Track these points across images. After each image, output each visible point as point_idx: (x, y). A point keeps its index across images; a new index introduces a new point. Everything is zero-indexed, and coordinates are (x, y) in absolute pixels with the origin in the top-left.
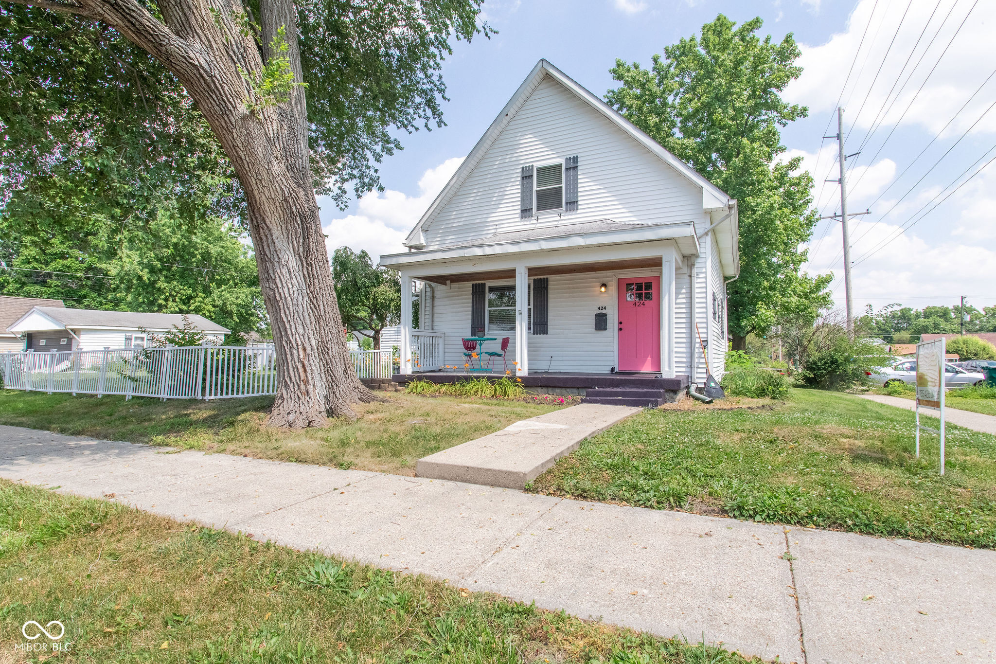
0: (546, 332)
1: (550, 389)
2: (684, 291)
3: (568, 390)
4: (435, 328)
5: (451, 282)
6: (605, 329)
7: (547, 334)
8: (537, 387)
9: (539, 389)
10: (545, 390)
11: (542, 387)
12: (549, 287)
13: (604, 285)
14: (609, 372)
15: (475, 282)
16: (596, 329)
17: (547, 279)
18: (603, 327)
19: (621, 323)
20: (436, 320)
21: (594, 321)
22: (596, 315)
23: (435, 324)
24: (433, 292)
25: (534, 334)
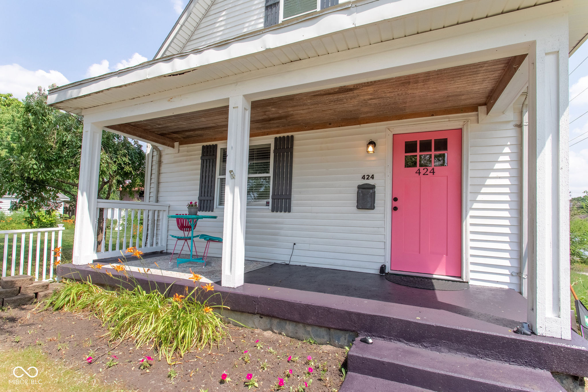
0: (288, 209)
1: (275, 321)
2: (507, 150)
3: (309, 329)
4: (160, 199)
5: (181, 144)
6: (372, 207)
7: (289, 211)
8: (254, 314)
9: (256, 319)
10: (265, 321)
11: (262, 315)
12: (295, 148)
13: (372, 143)
14: (378, 272)
15: (205, 144)
16: (358, 207)
17: (292, 136)
18: (369, 205)
19: (395, 199)
20: (161, 189)
21: (355, 196)
22: (360, 187)
23: (160, 194)
24: (160, 156)
25: (273, 211)
